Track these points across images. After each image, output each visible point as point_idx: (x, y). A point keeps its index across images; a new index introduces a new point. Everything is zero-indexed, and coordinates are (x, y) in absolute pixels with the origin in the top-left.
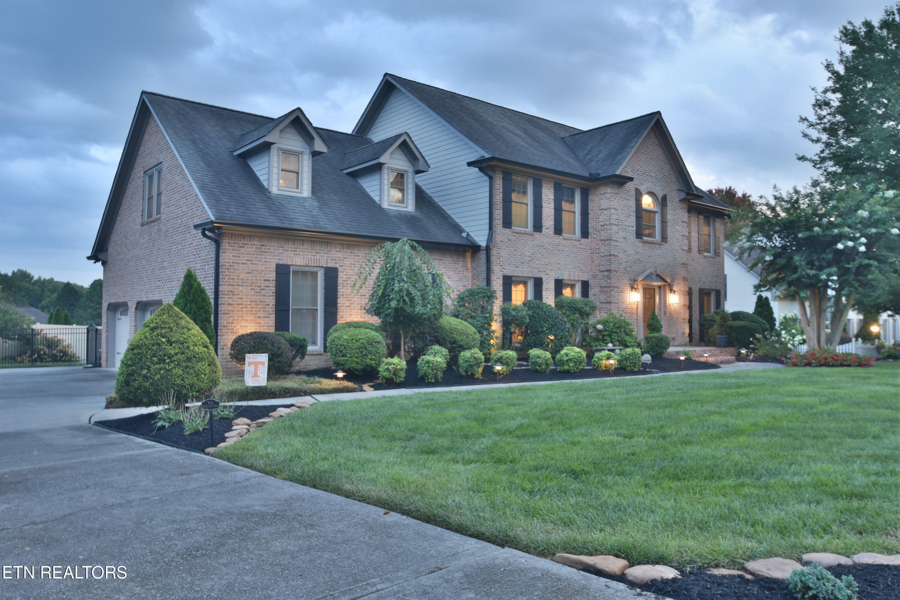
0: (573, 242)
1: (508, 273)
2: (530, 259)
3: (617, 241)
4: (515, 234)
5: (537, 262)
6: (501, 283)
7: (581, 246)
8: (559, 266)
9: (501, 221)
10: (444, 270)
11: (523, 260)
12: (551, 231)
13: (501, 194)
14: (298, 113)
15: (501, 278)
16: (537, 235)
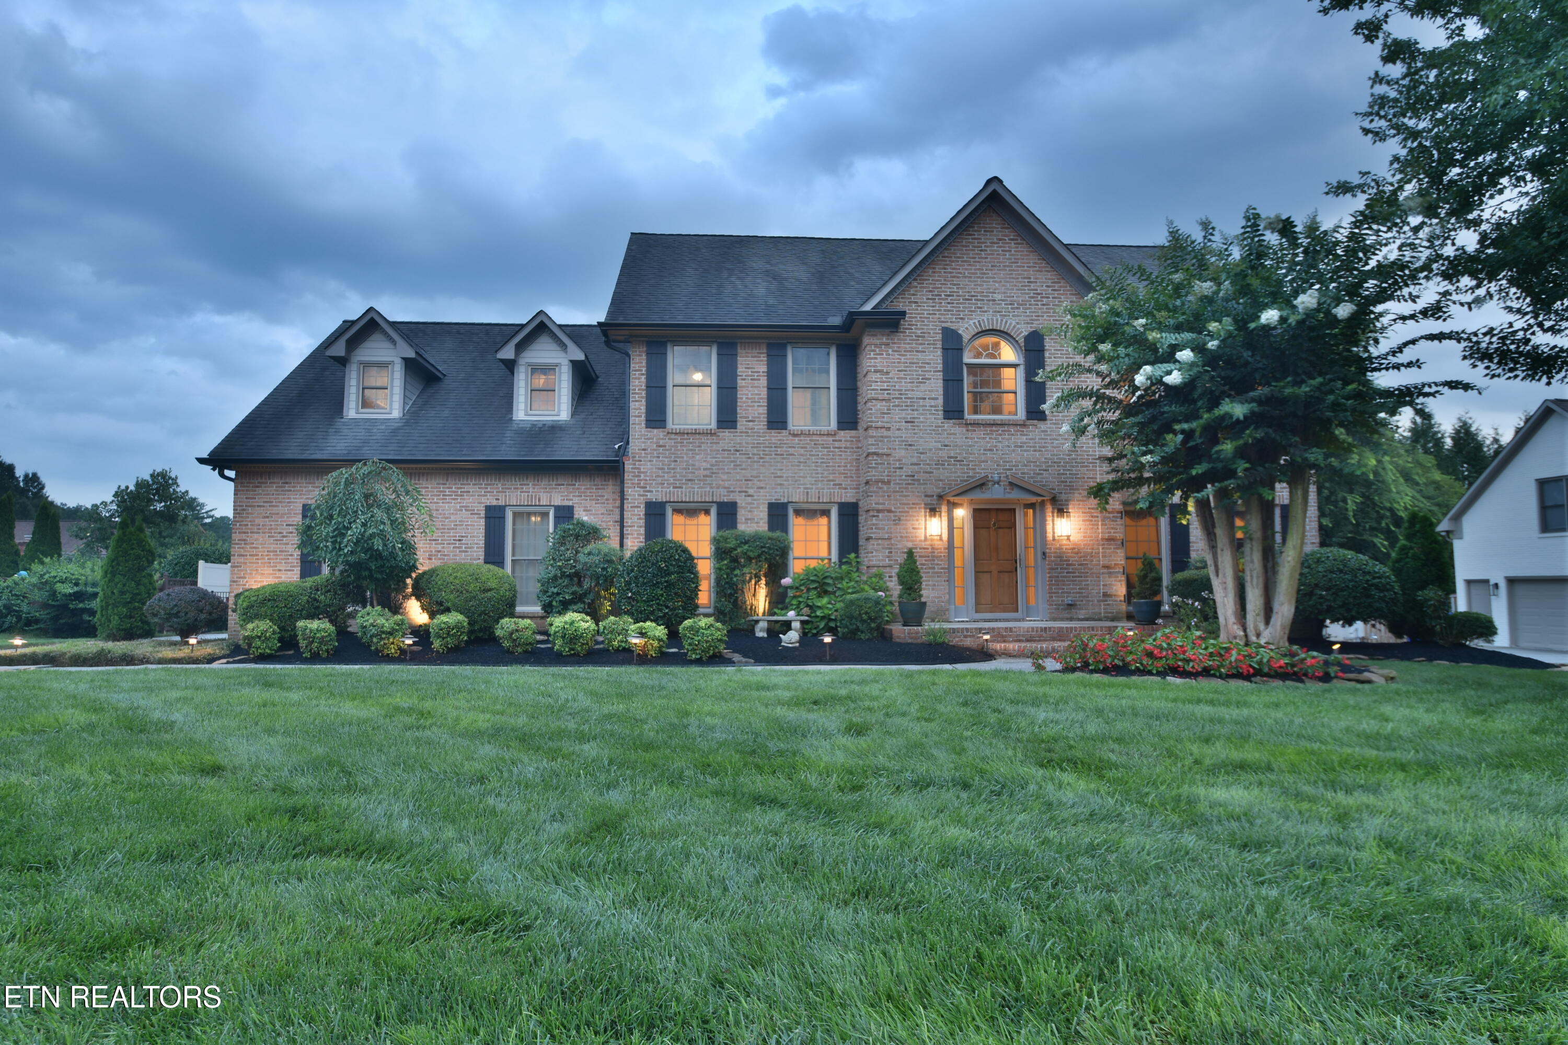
0: (814, 438)
1: (657, 495)
2: (707, 473)
3: (888, 429)
4: (673, 436)
5: (725, 477)
6: (642, 513)
7: (837, 444)
8: (779, 481)
9: (643, 418)
10: (576, 500)
11: (690, 476)
12: (761, 425)
13: (643, 378)
14: (372, 315)
15: (643, 506)
16: (726, 434)
